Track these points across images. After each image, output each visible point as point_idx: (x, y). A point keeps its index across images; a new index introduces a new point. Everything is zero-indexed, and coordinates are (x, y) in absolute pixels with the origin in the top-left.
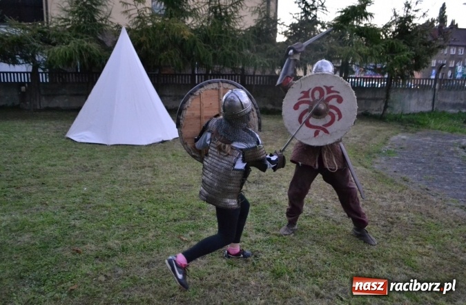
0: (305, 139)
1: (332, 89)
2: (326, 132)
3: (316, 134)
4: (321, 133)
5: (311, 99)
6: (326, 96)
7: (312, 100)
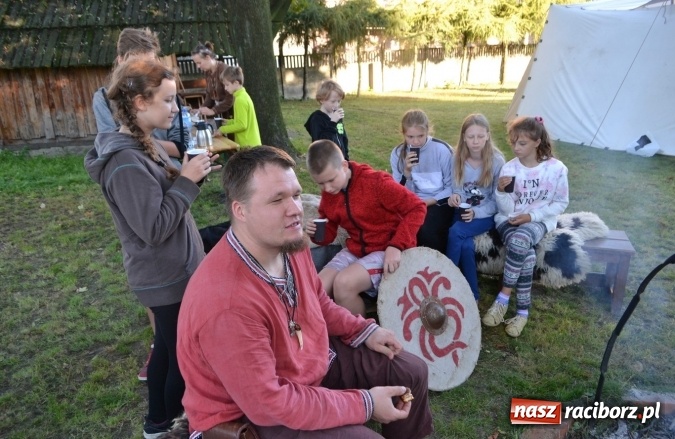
0: (452, 379)
1: (429, 272)
2: (463, 346)
3: (455, 358)
4: (459, 351)
5: (416, 307)
6: (429, 288)
7: (418, 308)
